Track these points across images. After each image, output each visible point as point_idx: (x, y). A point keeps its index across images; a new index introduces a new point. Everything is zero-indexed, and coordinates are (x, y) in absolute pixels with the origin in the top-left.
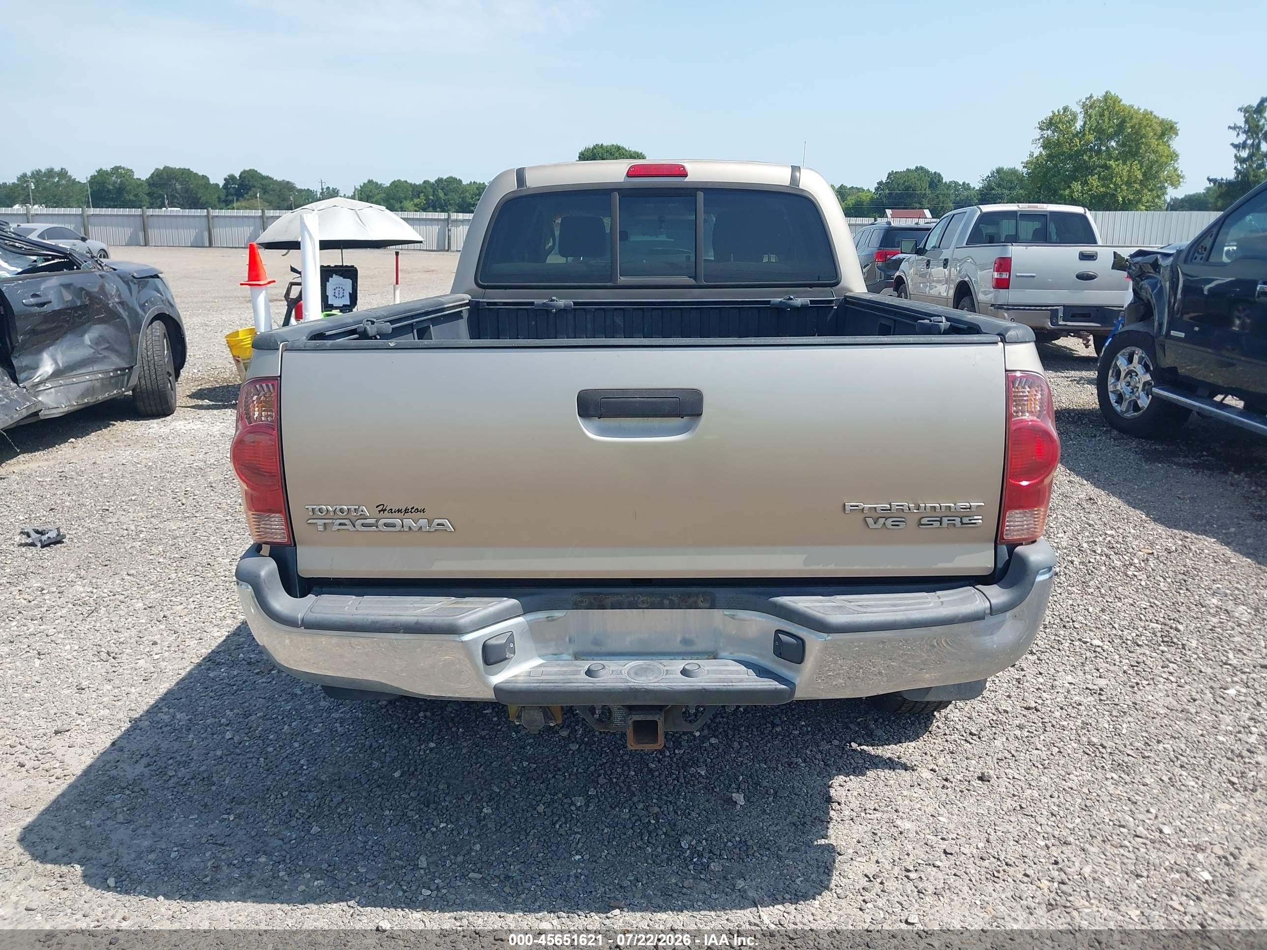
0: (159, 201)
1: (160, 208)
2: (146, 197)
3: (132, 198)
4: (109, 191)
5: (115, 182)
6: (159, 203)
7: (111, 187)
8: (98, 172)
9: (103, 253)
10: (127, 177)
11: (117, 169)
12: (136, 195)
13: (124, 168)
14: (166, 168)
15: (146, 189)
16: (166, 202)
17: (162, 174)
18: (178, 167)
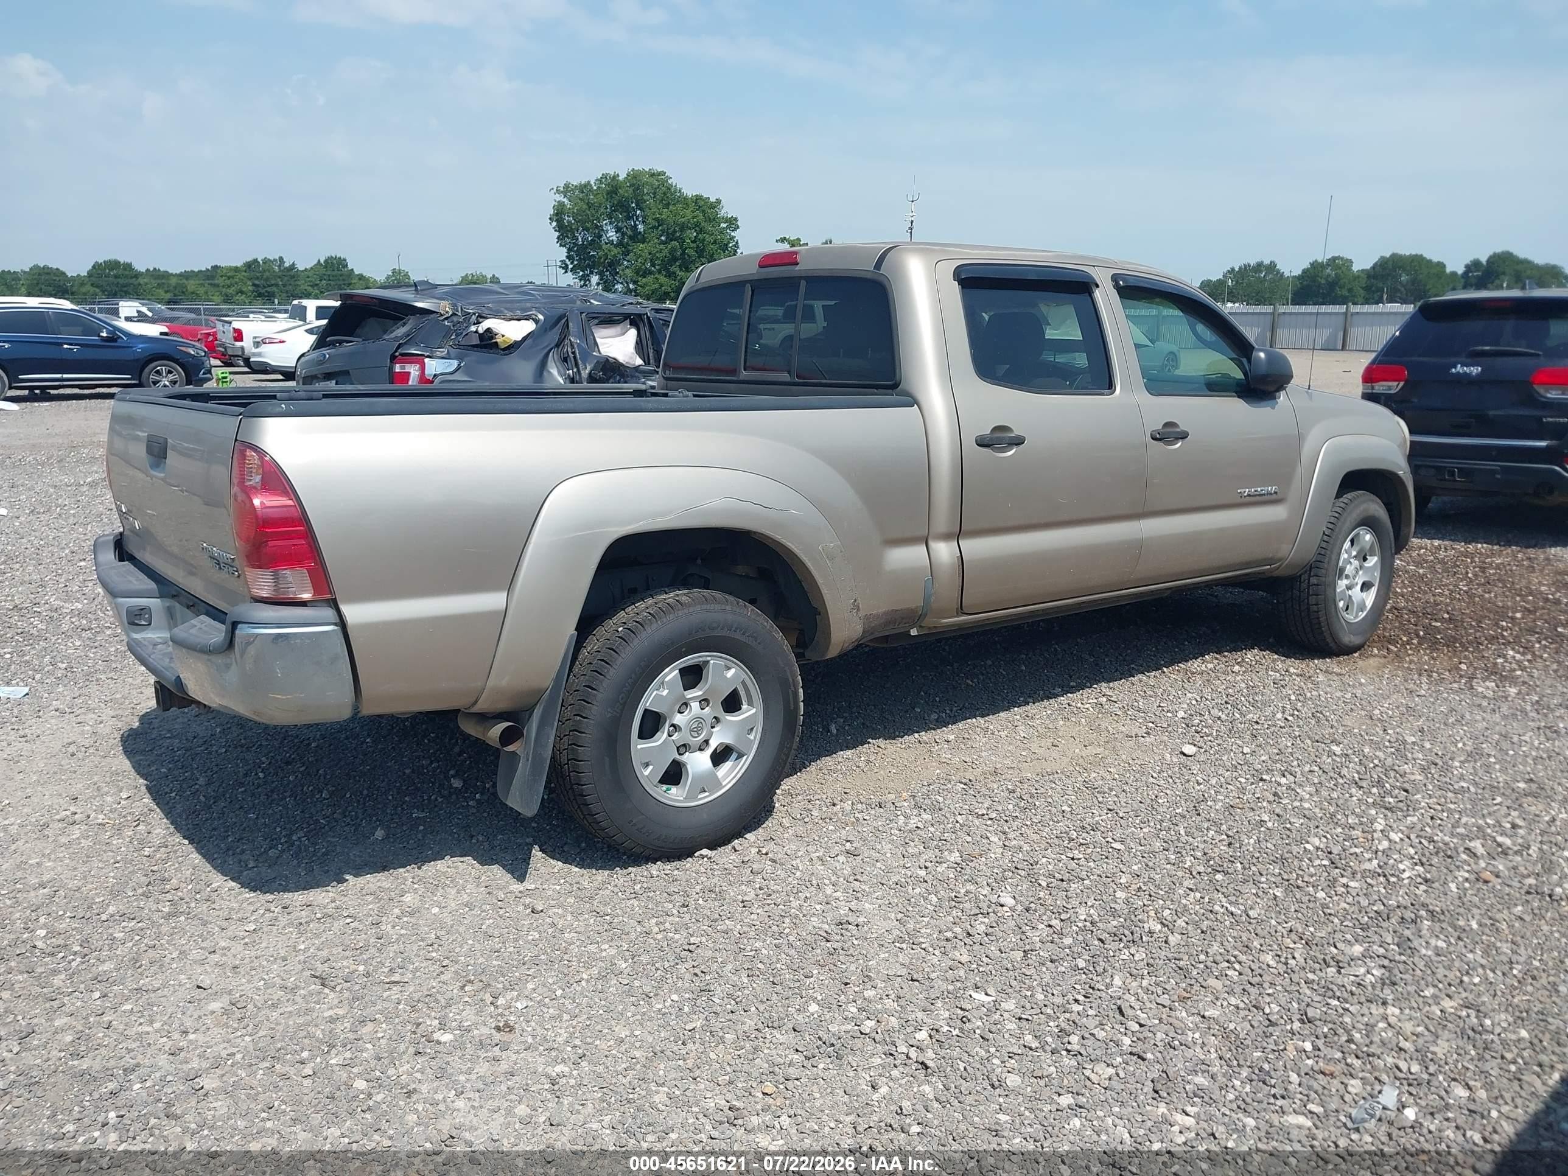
0: (1376, 296)
1: (1377, 303)
2: (1362, 291)
3: (1345, 293)
4: (1319, 286)
5: (1329, 275)
6: (1376, 298)
7: (1323, 281)
8: (1312, 264)
9: (1171, 356)
10: (1344, 269)
11: (1334, 259)
12: (1350, 290)
13: (1342, 259)
14: (1394, 255)
15: (1363, 282)
16: (1385, 297)
17: (1386, 263)
18: (1408, 254)
